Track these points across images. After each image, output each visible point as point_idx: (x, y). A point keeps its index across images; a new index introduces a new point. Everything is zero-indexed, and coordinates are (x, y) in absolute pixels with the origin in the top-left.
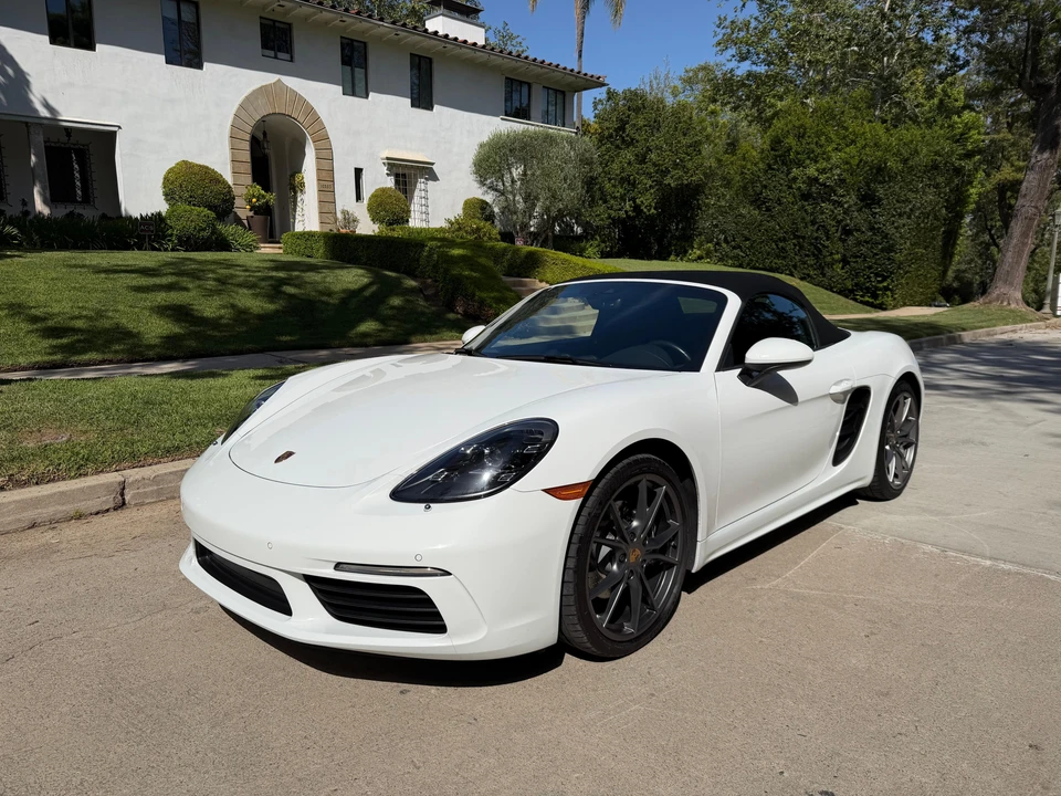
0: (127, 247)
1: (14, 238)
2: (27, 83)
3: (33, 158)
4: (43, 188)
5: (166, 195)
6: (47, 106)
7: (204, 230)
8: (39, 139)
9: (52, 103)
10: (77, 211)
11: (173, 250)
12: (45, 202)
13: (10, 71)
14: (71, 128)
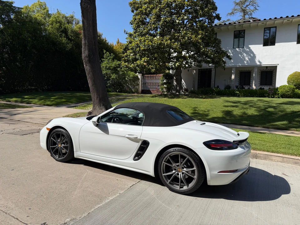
0: (265, 97)
1: (238, 94)
2: (255, 57)
3: (254, 75)
4: (255, 82)
5: (288, 82)
6: (259, 62)
7: (289, 92)
8: (256, 70)
9: (261, 61)
10: (262, 87)
11: (278, 98)
12: (255, 85)
13: (252, 55)
14: (268, 66)
